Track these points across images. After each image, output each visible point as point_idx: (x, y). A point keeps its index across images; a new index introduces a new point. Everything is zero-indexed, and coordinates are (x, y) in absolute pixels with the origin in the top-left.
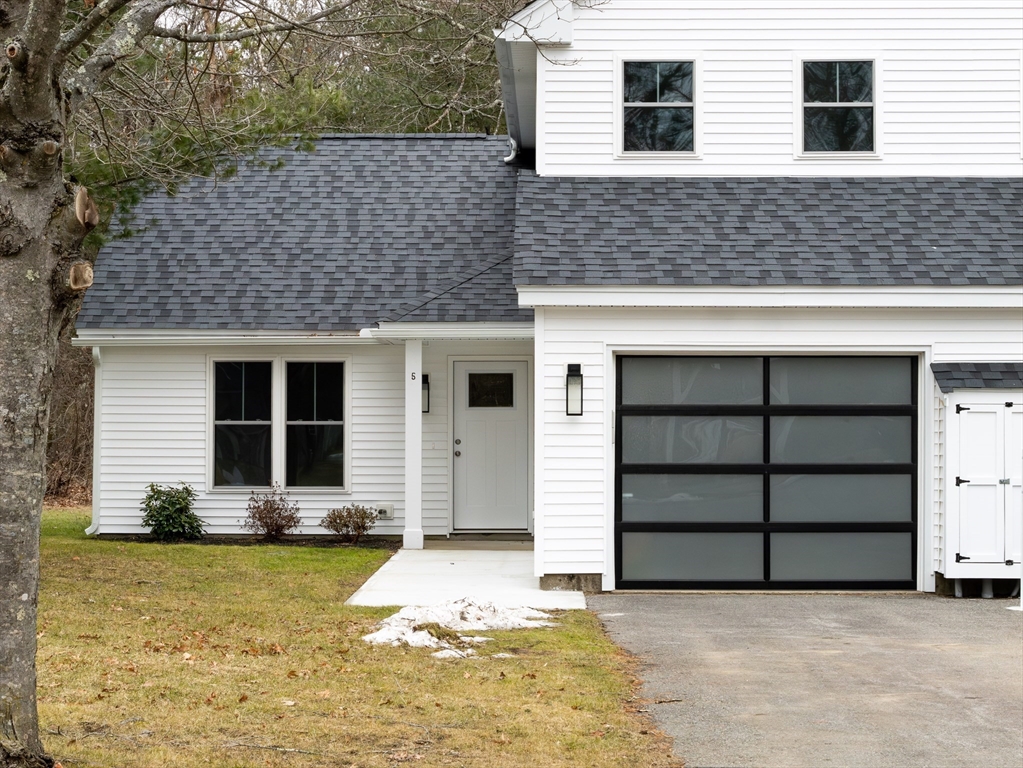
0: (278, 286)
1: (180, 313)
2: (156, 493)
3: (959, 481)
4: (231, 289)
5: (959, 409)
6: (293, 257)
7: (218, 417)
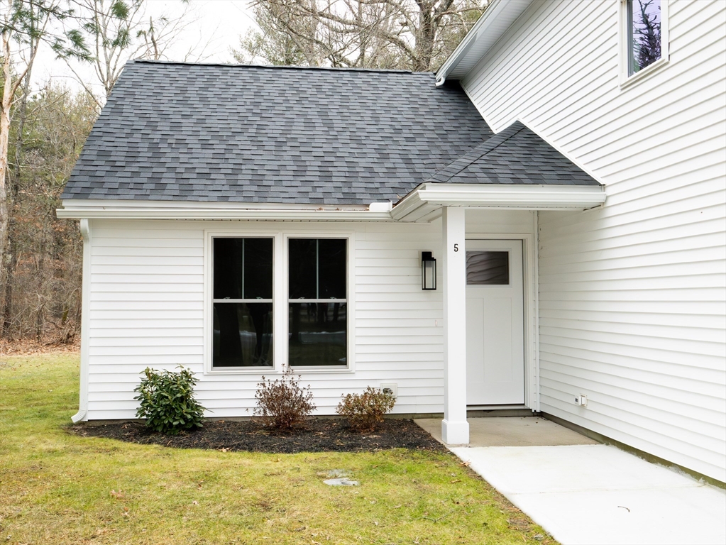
2: (152, 378)
6: (280, 144)
7: (216, 296)
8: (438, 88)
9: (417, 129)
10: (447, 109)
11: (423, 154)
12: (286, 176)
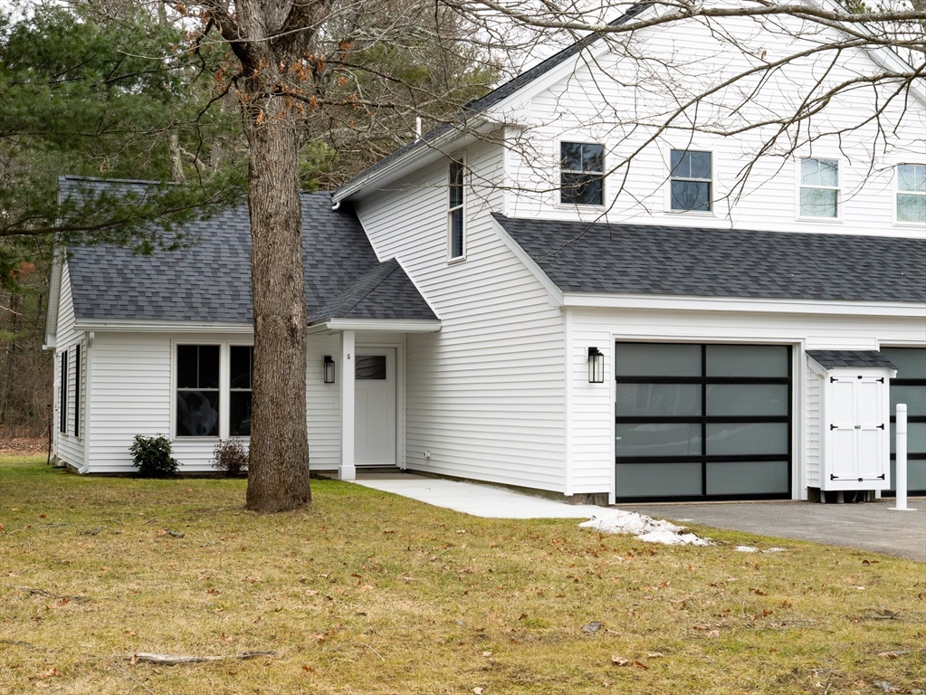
0: (214, 290)
1: (151, 308)
2: (140, 441)
3: (832, 427)
4: (181, 292)
5: (832, 380)
6: (215, 271)
7: (179, 386)
8: (335, 211)
9: (318, 256)
10: (342, 234)
11: (324, 280)
12: (227, 300)
